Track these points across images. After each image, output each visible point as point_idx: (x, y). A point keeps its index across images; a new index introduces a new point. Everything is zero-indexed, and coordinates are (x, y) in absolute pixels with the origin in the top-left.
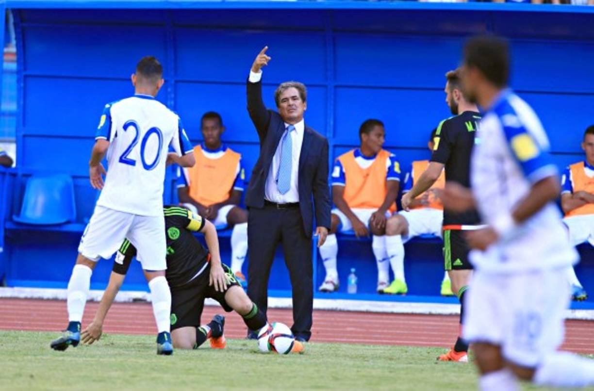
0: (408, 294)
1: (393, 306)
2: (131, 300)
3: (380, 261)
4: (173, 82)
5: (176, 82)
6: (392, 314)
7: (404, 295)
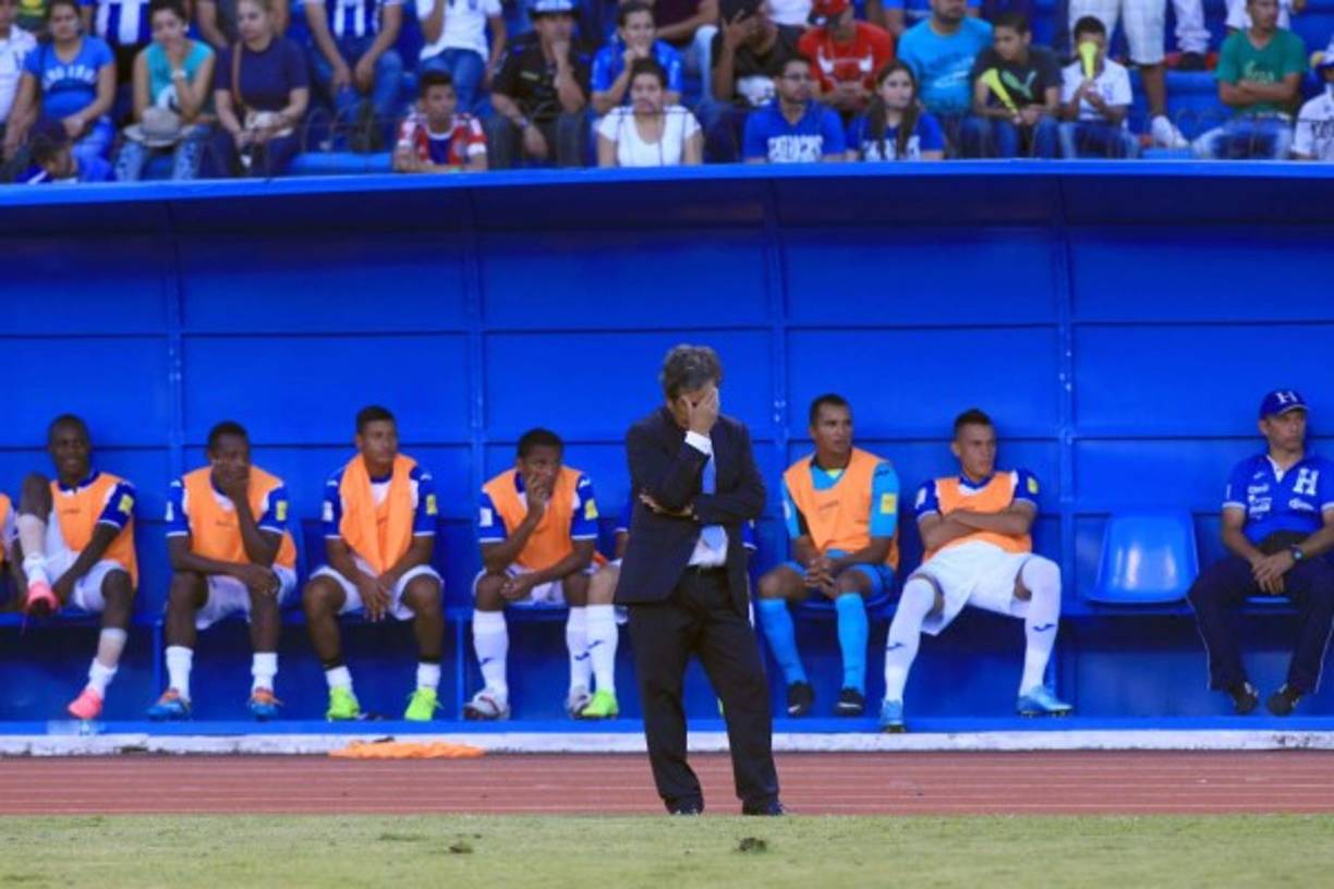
0: (620, 716)
1: (612, 741)
2: (118, 751)
3: (578, 658)
4: (178, 337)
5: (183, 336)
6: (612, 754)
7: (613, 719)
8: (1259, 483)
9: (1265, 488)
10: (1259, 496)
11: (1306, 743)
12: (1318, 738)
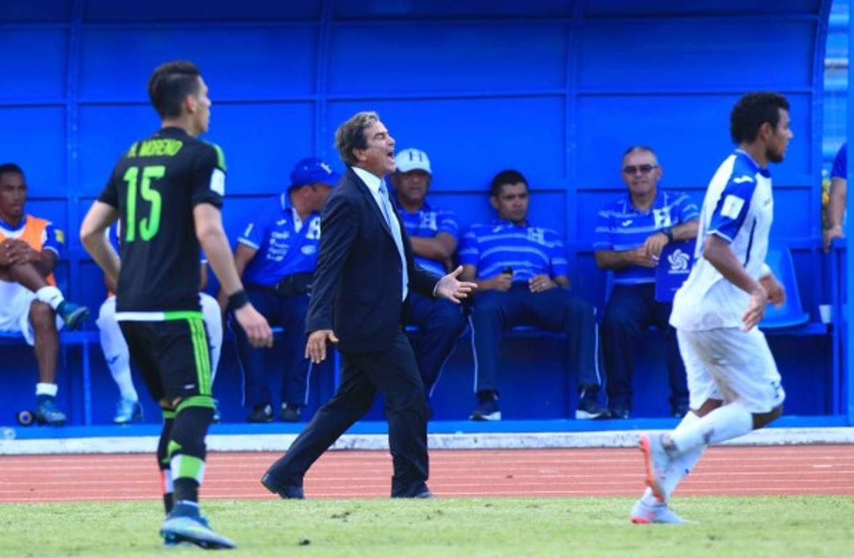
8: (281, 230)
9: (285, 235)
10: (279, 241)
11: (353, 445)
12: (363, 440)
